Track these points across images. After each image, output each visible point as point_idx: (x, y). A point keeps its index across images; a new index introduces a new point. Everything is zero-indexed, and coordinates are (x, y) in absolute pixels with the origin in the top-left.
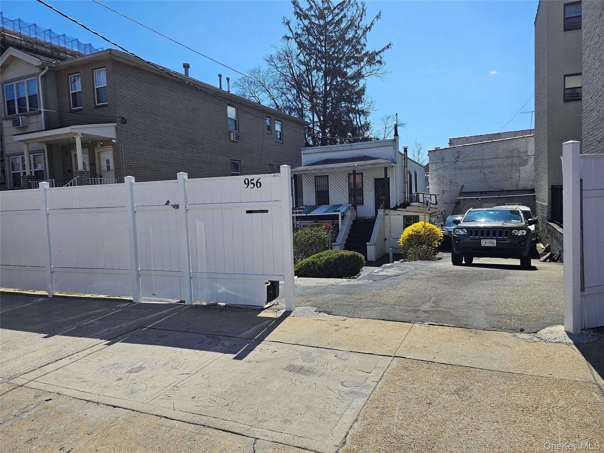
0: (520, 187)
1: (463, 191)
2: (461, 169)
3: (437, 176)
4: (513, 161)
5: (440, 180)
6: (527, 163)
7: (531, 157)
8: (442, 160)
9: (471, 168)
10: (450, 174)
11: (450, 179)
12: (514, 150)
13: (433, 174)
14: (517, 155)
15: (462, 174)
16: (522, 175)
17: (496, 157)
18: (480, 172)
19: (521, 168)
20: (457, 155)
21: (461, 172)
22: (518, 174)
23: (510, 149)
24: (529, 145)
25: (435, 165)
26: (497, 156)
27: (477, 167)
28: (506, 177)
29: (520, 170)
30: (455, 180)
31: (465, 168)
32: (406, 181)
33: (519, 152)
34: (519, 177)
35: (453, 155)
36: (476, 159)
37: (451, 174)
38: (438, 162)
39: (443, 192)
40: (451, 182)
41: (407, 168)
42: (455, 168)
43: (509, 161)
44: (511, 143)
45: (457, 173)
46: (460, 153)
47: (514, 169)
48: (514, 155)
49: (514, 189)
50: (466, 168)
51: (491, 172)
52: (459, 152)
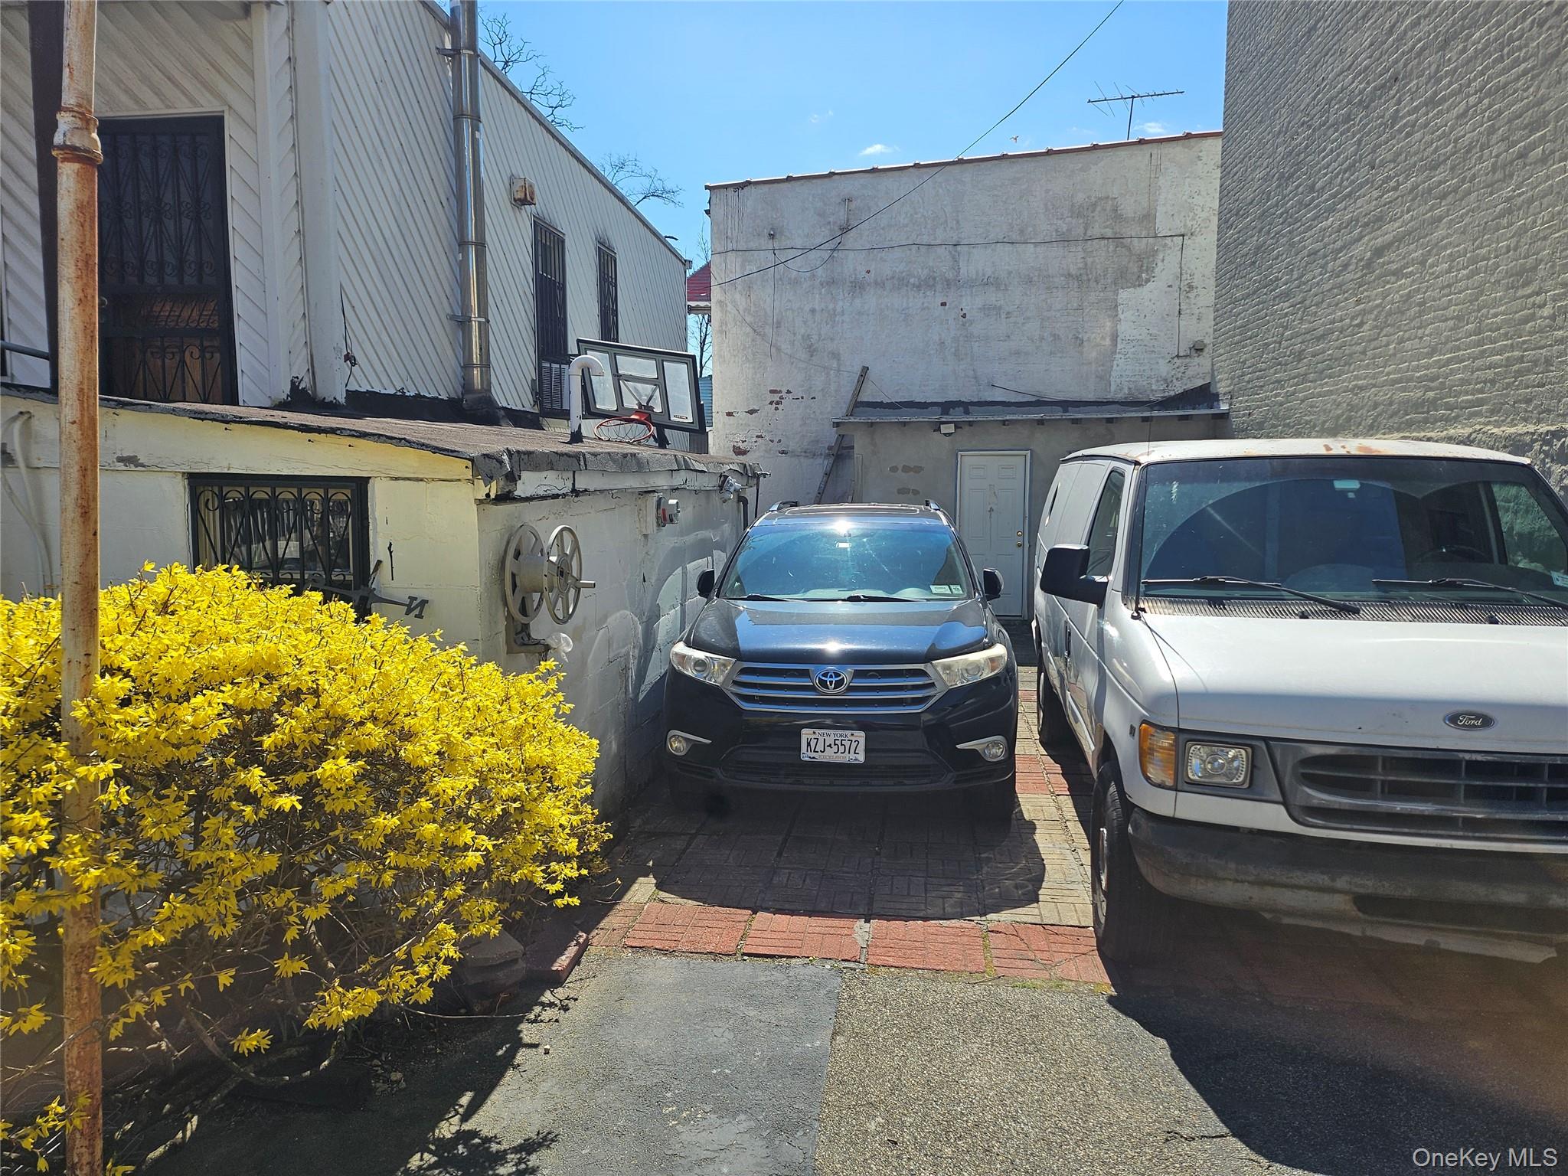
0: (1113, 388)
1: (865, 397)
2: (858, 287)
3: (749, 319)
4: (1089, 260)
5: (763, 336)
6: (1150, 270)
7: (1168, 241)
8: (772, 236)
9: (901, 282)
10: (807, 308)
11: (809, 337)
12: (1094, 205)
13: (730, 307)
14: (1109, 233)
15: (860, 313)
16: (1125, 329)
17: (1015, 237)
18: (944, 304)
19: (1124, 295)
20: (842, 215)
21: (858, 301)
22: (1108, 324)
23: (1080, 197)
24: (1161, 181)
25: (739, 260)
26: (1022, 232)
27: (928, 283)
28: (1056, 337)
29: (1116, 306)
30: (832, 339)
31: (876, 283)
32: (471, 235)
33: (1117, 216)
34: (1115, 337)
35: (821, 214)
36: (925, 240)
37: (813, 311)
38: (752, 245)
39: (776, 397)
40: (812, 351)
41: (475, 128)
42: (831, 282)
43: (1072, 259)
44: (1081, 170)
45: (839, 310)
46: (853, 206)
47: (1092, 297)
48: (1096, 230)
49: (1090, 397)
50: (880, 284)
51: (988, 310)
52: (850, 200)
